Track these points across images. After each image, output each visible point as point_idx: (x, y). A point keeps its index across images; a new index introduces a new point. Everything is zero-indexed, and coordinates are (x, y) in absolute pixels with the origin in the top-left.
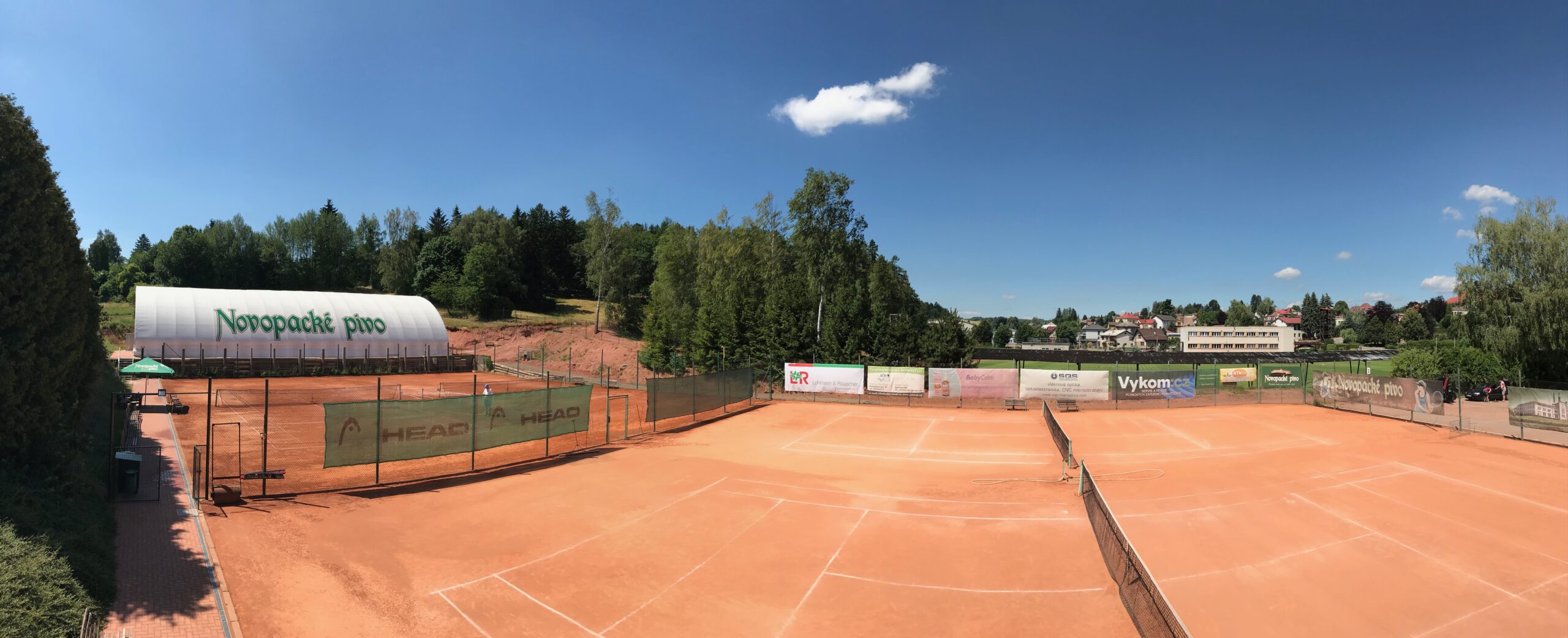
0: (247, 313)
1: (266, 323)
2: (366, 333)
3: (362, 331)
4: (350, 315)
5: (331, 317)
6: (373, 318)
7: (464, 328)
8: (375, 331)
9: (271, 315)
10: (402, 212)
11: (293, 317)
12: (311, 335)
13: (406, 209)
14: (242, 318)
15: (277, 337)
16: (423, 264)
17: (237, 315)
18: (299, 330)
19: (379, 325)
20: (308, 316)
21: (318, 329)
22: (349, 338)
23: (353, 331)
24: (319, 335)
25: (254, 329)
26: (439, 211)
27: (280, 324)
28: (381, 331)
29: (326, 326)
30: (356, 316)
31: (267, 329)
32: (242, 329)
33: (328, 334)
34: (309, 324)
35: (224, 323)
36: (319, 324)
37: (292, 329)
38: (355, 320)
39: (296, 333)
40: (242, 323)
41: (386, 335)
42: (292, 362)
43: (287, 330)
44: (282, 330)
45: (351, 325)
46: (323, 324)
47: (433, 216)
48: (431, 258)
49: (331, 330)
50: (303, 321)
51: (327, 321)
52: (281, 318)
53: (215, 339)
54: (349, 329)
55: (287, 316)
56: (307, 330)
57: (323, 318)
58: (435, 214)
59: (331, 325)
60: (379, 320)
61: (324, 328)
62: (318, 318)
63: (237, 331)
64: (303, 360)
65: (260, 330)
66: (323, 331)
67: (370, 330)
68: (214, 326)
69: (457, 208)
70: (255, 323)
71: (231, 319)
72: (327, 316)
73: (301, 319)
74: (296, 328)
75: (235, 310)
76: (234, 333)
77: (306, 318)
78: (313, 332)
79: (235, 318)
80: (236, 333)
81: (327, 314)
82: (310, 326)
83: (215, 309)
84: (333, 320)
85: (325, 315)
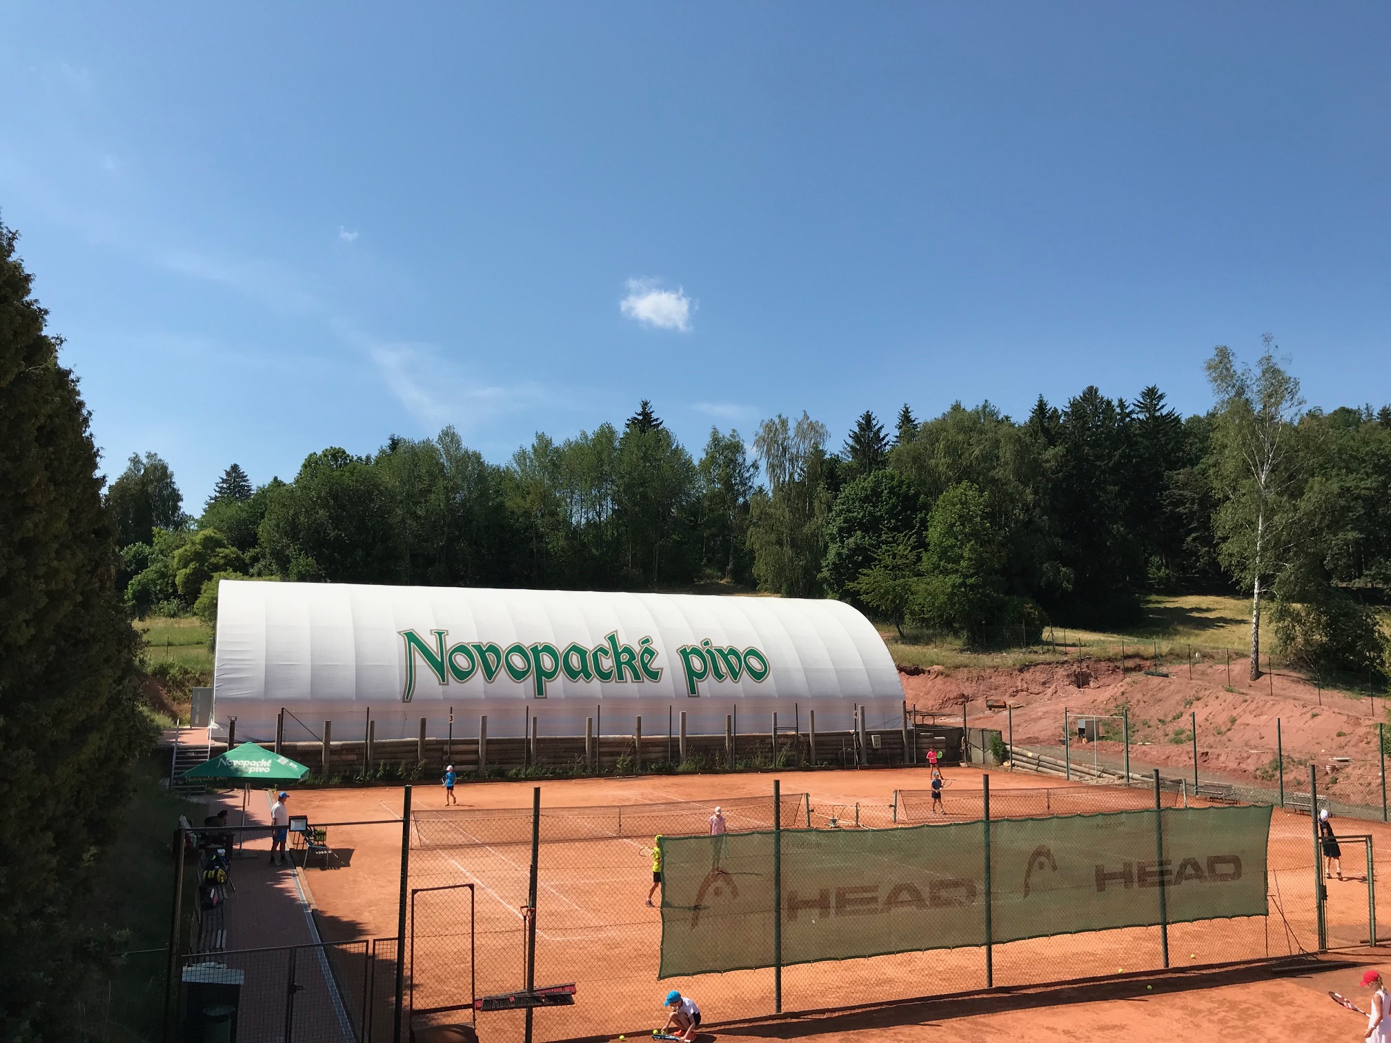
0: (473, 639)
1: (518, 661)
2: (728, 681)
3: (719, 676)
4: (694, 642)
5: (654, 646)
6: (741, 648)
7: (936, 668)
8: (745, 675)
9: (527, 643)
10: (792, 425)
11: (575, 648)
12: (613, 686)
13: (800, 417)
14: (462, 649)
15: (540, 690)
16: (841, 530)
17: (450, 643)
18: (588, 676)
19: (755, 663)
20: (606, 644)
21: (628, 674)
22: (693, 690)
23: (701, 676)
24: (630, 687)
25: (490, 674)
26: (868, 418)
27: (547, 662)
28: (758, 676)
29: (645, 666)
30: (707, 643)
31: (517, 675)
32: (462, 675)
33: (648, 683)
34: (607, 663)
35: (420, 661)
36: (629, 663)
37: (572, 674)
38: (704, 653)
39: (581, 686)
40: (462, 661)
41: (769, 684)
42: (573, 746)
43: (561, 678)
44: (551, 675)
45: (697, 664)
46: (637, 663)
47: (857, 430)
48: (855, 518)
49: (654, 675)
50: (595, 655)
51: (647, 657)
52: (548, 649)
53: (399, 697)
54: (690, 672)
55: (561, 646)
56: (605, 676)
57: (637, 648)
58: (860, 425)
59: (655, 665)
60: (753, 652)
61: (641, 671)
62: (627, 650)
63: (452, 679)
64: (594, 741)
65: (503, 675)
66: (637, 677)
67: (735, 675)
68: (398, 673)
69: (907, 409)
70: (493, 663)
71: (437, 654)
72: (645, 645)
73: (590, 652)
74: (580, 672)
75: (448, 634)
76: (443, 684)
77: (603, 650)
78: (616, 682)
79: (447, 652)
80: (448, 684)
81: (647, 641)
82: (611, 667)
83: (399, 633)
84: (658, 654)
85: (642, 643)
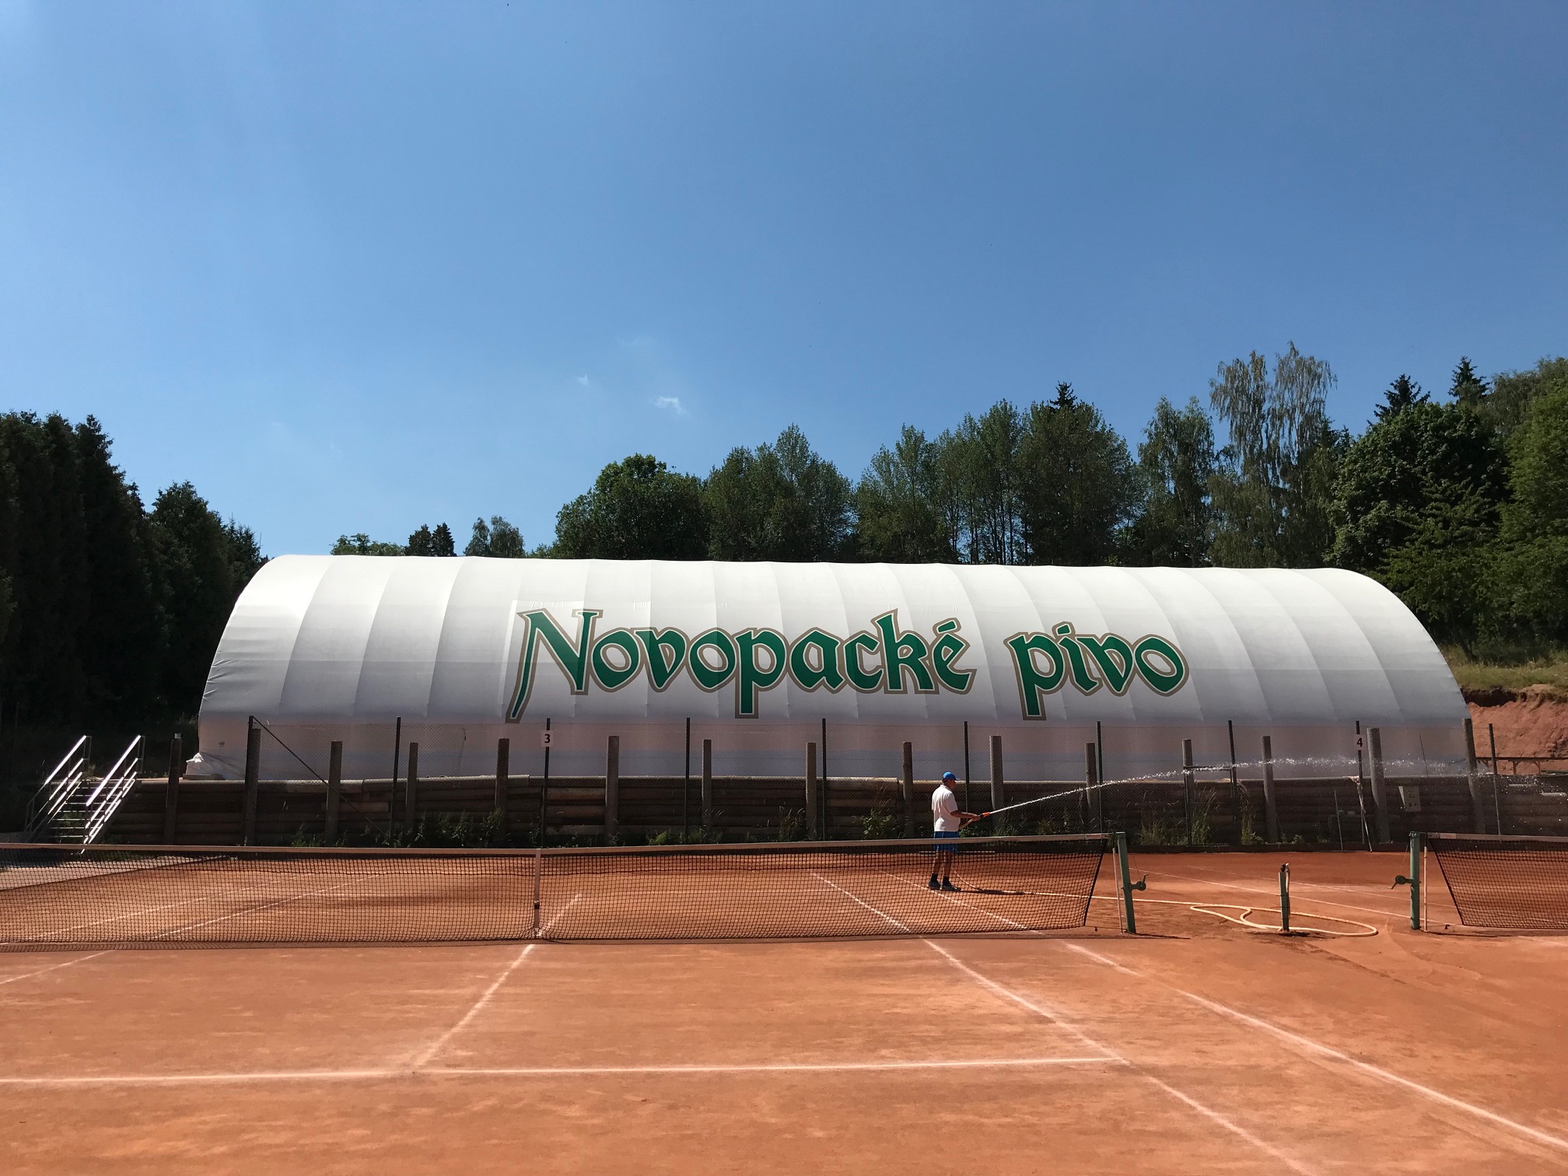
0: (644, 622)
1: (712, 657)
2: (1104, 695)
3: (1085, 682)
4: (1036, 625)
5: (968, 632)
6: (1131, 636)
8: (1138, 682)
9: (733, 629)
11: (817, 637)
12: (879, 698)
14: (620, 638)
15: (746, 705)
16: (1352, 503)
17: (601, 628)
18: (834, 681)
19: (1158, 662)
20: (873, 631)
21: (909, 678)
22: (1033, 708)
23: (1049, 683)
24: (912, 699)
25: (660, 676)
26: (1404, 386)
27: (764, 658)
28: (1164, 684)
29: (941, 666)
30: (1064, 630)
31: (708, 678)
32: (612, 678)
33: (946, 695)
34: (871, 661)
35: (545, 656)
36: (912, 661)
37: (806, 677)
38: (1058, 645)
39: (822, 694)
40: (616, 657)
41: (1186, 697)
42: (783, 794)
43: (786, 683)
44: (768, 680)
45: (1042, 662)
46: (927, 661)
49: (960, 682)
50: (851, 648)
51: (946, 652)
52: (769, 639)
53: (500, 713)
54: (1029, 678)
55: (791, 632)
56: (865, 682)
57: (929, 637)
58: (1391, 396)
59: (962, 664)
60: (1155, 644)
61: (933, 674)
62: (912, 640)
63: (593, 685)
65: (684, 679)
66: (925, 683)
67: (1117, 682)
68: (503, 674)
69: (1466, 365)
70: (669, 659)
71: (575, 646)
72: (946, 633)
73: (843, 642)
74: (820, 676)
75: (601, 616)
76: (577, 693)
77: (867, 641)
78: (886, 692)
79: (592, 643)
80: (586, 693)
81: (950, 626)
82: (878, 667)
83: (520, 614)
84: (968, 645)
85: (940, 630)
